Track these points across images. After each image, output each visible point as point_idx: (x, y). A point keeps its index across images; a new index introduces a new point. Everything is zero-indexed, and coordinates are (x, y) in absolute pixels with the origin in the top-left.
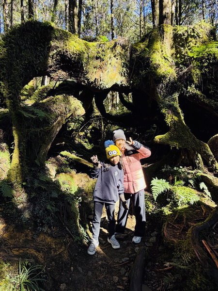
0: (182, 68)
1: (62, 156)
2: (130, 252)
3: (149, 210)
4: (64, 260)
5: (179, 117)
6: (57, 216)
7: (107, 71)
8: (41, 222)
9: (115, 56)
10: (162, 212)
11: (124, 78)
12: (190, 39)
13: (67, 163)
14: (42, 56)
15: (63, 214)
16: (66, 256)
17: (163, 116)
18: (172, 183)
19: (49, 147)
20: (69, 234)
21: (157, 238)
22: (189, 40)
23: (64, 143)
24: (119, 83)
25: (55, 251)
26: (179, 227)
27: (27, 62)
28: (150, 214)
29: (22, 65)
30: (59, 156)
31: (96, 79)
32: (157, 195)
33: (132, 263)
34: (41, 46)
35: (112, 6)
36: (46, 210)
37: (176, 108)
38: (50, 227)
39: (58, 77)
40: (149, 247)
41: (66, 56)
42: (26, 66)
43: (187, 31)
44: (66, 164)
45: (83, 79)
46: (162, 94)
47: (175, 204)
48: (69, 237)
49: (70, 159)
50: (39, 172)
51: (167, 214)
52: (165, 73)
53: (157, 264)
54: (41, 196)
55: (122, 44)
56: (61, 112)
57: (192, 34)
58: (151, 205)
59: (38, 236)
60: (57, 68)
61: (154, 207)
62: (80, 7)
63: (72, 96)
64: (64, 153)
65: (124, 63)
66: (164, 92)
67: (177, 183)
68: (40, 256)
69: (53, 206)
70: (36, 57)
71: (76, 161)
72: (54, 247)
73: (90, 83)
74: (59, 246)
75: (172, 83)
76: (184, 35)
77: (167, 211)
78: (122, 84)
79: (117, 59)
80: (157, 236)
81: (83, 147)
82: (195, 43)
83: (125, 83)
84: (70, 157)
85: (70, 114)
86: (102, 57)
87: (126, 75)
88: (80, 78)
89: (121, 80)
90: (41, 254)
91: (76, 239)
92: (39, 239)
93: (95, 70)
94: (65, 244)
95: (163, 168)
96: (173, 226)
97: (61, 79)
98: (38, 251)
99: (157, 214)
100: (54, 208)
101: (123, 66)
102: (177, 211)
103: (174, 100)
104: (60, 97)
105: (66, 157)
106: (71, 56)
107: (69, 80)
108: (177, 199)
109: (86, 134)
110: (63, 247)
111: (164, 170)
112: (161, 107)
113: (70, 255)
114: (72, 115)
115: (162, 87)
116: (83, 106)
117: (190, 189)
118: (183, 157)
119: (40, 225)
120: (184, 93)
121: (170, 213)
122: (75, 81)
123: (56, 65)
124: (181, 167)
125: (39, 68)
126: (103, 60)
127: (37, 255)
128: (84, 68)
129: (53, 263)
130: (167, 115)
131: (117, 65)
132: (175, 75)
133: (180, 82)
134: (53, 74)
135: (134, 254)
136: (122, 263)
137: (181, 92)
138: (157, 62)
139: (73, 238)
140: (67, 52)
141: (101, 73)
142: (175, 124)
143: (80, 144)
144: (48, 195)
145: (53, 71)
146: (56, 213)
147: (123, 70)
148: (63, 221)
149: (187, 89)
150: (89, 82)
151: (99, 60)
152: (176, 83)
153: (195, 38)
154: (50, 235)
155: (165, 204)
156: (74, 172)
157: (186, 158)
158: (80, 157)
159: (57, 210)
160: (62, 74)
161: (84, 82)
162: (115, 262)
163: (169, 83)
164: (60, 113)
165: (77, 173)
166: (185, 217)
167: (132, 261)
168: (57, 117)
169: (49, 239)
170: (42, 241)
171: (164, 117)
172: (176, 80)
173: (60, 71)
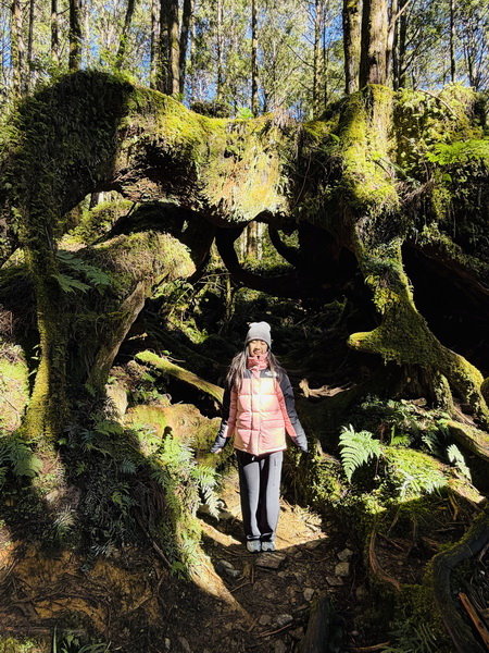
0: (411, 183)
1: (140, 362)
2: (294, 600)
3: (333, 497)
4: (150, 622)
5: (405, 294)
6: (133, 517)
7: (248, 183)
8: (99, 534)
9: (266, 151)
10: (362, 505)
11: (284, 198)
12: (430, 120)
13: (152, 380)
14: (107, 148)
15: (148, 514)
16: (153, 614)
17: (369, 292)
18: (386, 440)
19: (116, 351)
20: (160, 558)
21: (350, 567)
22: (429, 123)
23: (145, 335)
24: (273, 209)
25: (130, 602)
26: (402, 546)
27: (72, 163)
28: (335, 506)
29: (62, 169)
30: (134, 362)
31: (222, 200)
32: (354, 468)
33: (301, 629)
34: (104, 127)
35: (254, 21)
36: (111, 503)
37: (397, 275)
38: (118, 545)
39: (138, 195)
40: (335, 587)
41: (160, 150)
42: (72, 171)
43: (423, 103)
44: (148, 382)
45: (194, 200)
46: (367, 239)
47: (392, 490)
48: (161, 567)
49: (158, 370)
50: (93, 410)
51: (374, 512)
52: (377, 194)
53: (355, 633)
54: (99, 469)
55: (282, 125)
56: (143, 272)
57: (436, 110)
58: (337, 487)
59: (92, 566)
60: (137, 174)
61: (345, 491)
62: (186, 24)
63: (169, 235)
64: (145, 355)
65: (285, 166)
66: (371, 236)
67: (395, 441)
68: (96, 615)
69: (126, 494)
70: (92, 151)
71: (170, 376)
72: (128, 592)
73: (208, 209)
74: (139, 589)
75: (390, 217)
76: (416, 110)
77: (373, 504)
78: (279, 213)
79: (270, 157)
80: (351, 560)
81: (185, 339)
82: (440, 129)
83: (284, 209)
84: (158, 366)
85: (164, 275)
86: (237, 152)
87: (288, 192)
88: (189, 196)
89: (276, 203)
90: (99, 611)
91: (174, 570)
92: (93, 575)
93: (221, 180)
94: (152, 583)
95: (365, 401)
96: (389, 543)
97: (145, 197)
98: (92, 603)
99: (352, 508)
100: (126, 499)
101: (283, 173)
102: (396, 508)
103: (392, 254)
104: (141, 236)
105: (149, 365)
106: (170, 149)
107: (164, 200)
108: (396, 478)
109: (192, 307)
110: (148, 592)
111: (365, 405)
112: (366, 271)
113: (162, 611)
114: (167, 277)
115: (368, 224)
116: (191, 257)
117: (425, 456)
118: (409, 380)
119: (97, 539)
120: (414, 238)
121: (382, 509)
122: (177, 202)
123: (137, 168)
124: (404, 402)
125: (99, 176)
126: (240, 159)
127: (90, 613)
128: (199, 176)
129: (126, 630)
130: (378, 289)
131: (269, 170)
132: (397, 198)
133: (407, 214)
134: (129, 188)
135: (304, 606)
136: (279, 627)
137: (408, 238)
138: (359, 170)
139: (169, 569)
140: (161, 140)
141: (235, 188)
142: (393, 309)
143: (179, 331)
144: (112, 467)
145: (128, 180)
146: (132, 510)
147: (281, 180)
148: (147, 528)
149: (421, 230)
150: (206, 207)
151: (231, 159)
152: (398, 216)
153: (441, 119)
154: (119, 564)
155: (369, 486)
156: (165, 400)
157: (416, 381)
158: (180, 364)
159: (135, 503)
160: (147, 188)
161: (197, 205)
162: (261, 626)
163: (382, 216)
164: (140, 273)
165: (173, 402)
166: (416, 524)
167: (300, 624)
168: (134, 283)
169: (116, 574)
170: (100, 577)
171: (372, 294)
172: (399, 209)
173: (145, 181)
